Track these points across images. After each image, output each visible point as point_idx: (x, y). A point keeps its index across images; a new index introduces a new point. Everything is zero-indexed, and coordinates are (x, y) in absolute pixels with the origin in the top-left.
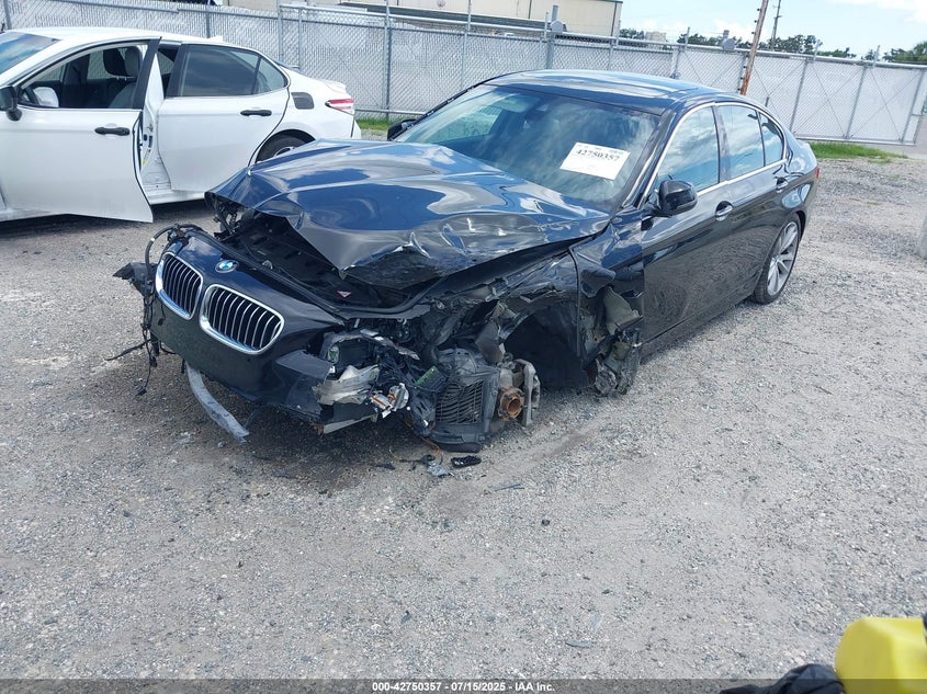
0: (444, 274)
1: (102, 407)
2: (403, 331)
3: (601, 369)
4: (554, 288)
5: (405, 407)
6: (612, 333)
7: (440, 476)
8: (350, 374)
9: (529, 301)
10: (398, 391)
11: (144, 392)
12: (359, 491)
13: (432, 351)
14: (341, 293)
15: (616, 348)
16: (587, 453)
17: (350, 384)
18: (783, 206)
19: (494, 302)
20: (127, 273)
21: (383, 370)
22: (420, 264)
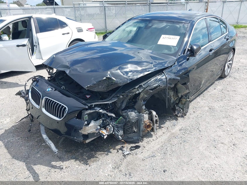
0: (121, 85)
1: (18, 136)
2: (109, 106)
3: (177, 108)
4: (160, 86)
5: (112, 133)
6: (180, 96)
7: (127, 155)
8: (92, 124)
9: (151, 91)
10: (109, 127)
11: (30, 130)
12: (99, 163)
13: (120, 111)
14: (87, 96)
15: (181, 101)
16: (176, 139)
17: (92, 127)
18: (230, 47)
19: (139, 94)
20: (19, 94)
21: (103, 120)
22: (112, 82)
